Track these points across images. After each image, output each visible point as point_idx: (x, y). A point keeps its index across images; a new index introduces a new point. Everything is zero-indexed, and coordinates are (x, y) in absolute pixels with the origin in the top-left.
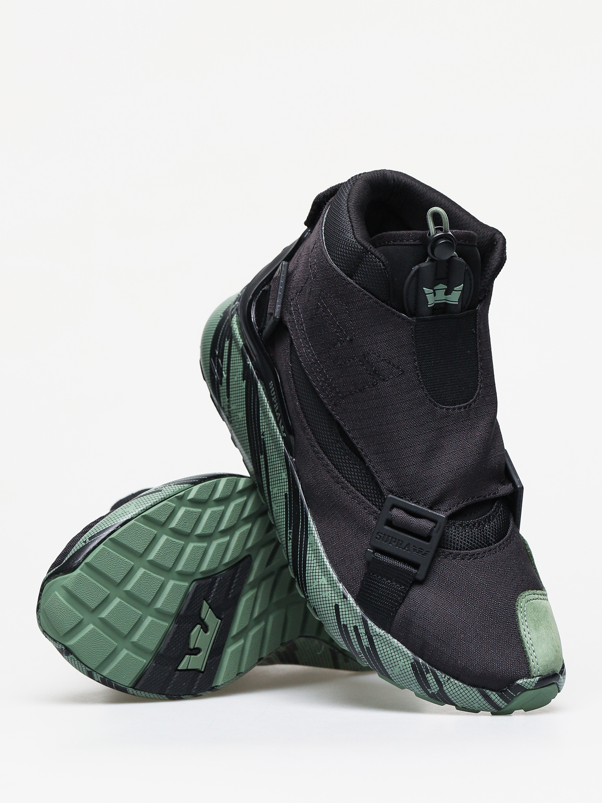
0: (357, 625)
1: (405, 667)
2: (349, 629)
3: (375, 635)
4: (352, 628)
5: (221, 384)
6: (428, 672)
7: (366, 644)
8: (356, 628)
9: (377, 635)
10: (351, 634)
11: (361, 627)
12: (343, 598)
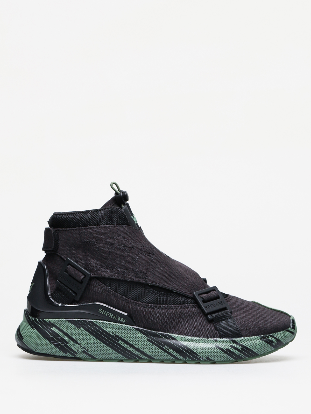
0: (230, 344)
1: (260, 343)
2: (229, 349)
3: (240, 342)
4: (230, 347)
5: (68, 343)
6: (268, 337)
7: (240, 348)
8: (231, 346)
9: (241, 341)
10: (231, 350)
11: (232, 344)
12: (216, 341)
